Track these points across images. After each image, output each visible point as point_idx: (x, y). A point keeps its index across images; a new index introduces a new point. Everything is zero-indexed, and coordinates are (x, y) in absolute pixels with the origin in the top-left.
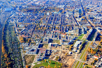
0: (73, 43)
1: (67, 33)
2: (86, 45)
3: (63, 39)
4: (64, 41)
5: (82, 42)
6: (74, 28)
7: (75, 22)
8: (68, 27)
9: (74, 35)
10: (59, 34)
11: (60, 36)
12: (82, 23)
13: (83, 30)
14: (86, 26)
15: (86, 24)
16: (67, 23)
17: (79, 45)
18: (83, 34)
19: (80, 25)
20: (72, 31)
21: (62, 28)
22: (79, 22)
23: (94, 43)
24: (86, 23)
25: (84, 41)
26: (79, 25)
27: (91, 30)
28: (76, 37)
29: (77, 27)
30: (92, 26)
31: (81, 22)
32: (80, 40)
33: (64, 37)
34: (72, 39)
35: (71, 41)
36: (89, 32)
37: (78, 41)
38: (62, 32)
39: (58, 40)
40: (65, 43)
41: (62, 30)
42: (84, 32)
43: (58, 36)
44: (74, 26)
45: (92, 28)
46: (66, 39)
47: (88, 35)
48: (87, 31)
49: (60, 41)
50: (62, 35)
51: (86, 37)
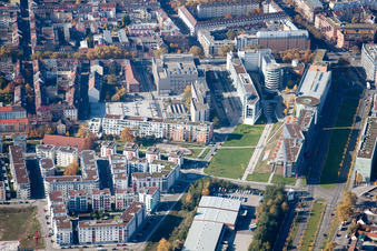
0: (176, 221)
1: (93, 125)
2: (297, 234)
3: (64, 188)
4: (81, 212)
5: (255, 201)
6: (159, 76)
7: (160, 14)
8: (96, 68)
9: (167, 139)
10: (20, 140)
11: (33, 166)
12: (221, 20)
13: (241, 90)
14: (262, 45)
15: (261, 26)
16: (80, 27)
17: (227, 234)
18: (249, 121)
19: (205, 40)
20: (143, 107)
21: (37, 80)
22: (191, 9)
23: (368, 205)
24: (260, 14)
25: (272, 192)
26: (194, 41)
27: (316, 81)
28: (187, 164)
29: (181, 63)
30: (317, 42)
31: (210, 11)
32: (235, 187)
33: (79, 173)
34: (158, 182)
35: (146, 200)
36: (299, 101)
37: (211, 194)
38: (51, 116)
39: (19, 206)
40: (98, 233)
41: (48, 101)
42: (259, 106)
43: (7, 161)
44: (151, 55)
45: (326, 58)
46: (95, 192)
47: (298, 128)
48: (280, 89)
49: (40, 211)
50: (49, 155)
51: (287, 146)
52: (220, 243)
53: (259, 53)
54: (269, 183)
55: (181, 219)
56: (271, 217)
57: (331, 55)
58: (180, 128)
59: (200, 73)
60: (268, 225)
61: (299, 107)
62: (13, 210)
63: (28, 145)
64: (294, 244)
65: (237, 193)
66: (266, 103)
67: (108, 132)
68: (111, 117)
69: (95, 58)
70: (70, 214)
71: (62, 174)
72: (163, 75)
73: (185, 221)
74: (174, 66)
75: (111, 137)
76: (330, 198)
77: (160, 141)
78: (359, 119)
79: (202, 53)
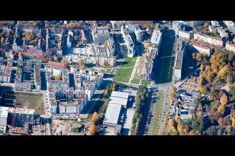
0: (101, 103)
1: (68, 58)
2: (153, 109)
3: (55, 86)
4: (61, 98)
5: (134, 93)
6: (94, 37)
8: (70, 33)
9: (98, 64)
10: (39, 62)
11: (43, 74)
13: (127, 42)
14: (135, 22)
17: (123, 111)
18: (131, 56)
20: (88, 50)
21: (47, 37)
23: (181, 91)
28: (106, 76)
29: (103, 31)
32: (126, 87)
33: (61, 79)
34: (94, 84)
35: (88, 93)
36: (150, 46)
37: (116, 90)
38: (51, 53)
39: (36, 93)
40: (67, 108)
41: (51, 46)
42: (135, 49)
43: (33, 71)
44: (91, 27)
45: (159, 27)
46: (67, 89)
47: (150, 57)
48: (143, 41)
49: (44, 96)
50: (50, 70)
51: (147, 66)
52: (120, 115)
53: (133, 26)
54: (140, 84)
55: (103, 102)
56: (142, 101)
57: (161, 26)
58: (103, 59)
59: (111, 35)
60: (140, 105)
61: (150, 48)
62: (33, 95)
63: (42, 65)
64: (152, 114)
65: (127, 90)
66: (137, 47)
67: (74, 61)
68: (75, 54)
69: (70, 28)
70: (56, 98)
71: (54, 79)
72: (96, 36)
73: (105, 104)
74: (100, 32)
75: (75, 63)
76: (165, 90)
77: (95, 65)
78: (174, 52)
79: (111, 26)
